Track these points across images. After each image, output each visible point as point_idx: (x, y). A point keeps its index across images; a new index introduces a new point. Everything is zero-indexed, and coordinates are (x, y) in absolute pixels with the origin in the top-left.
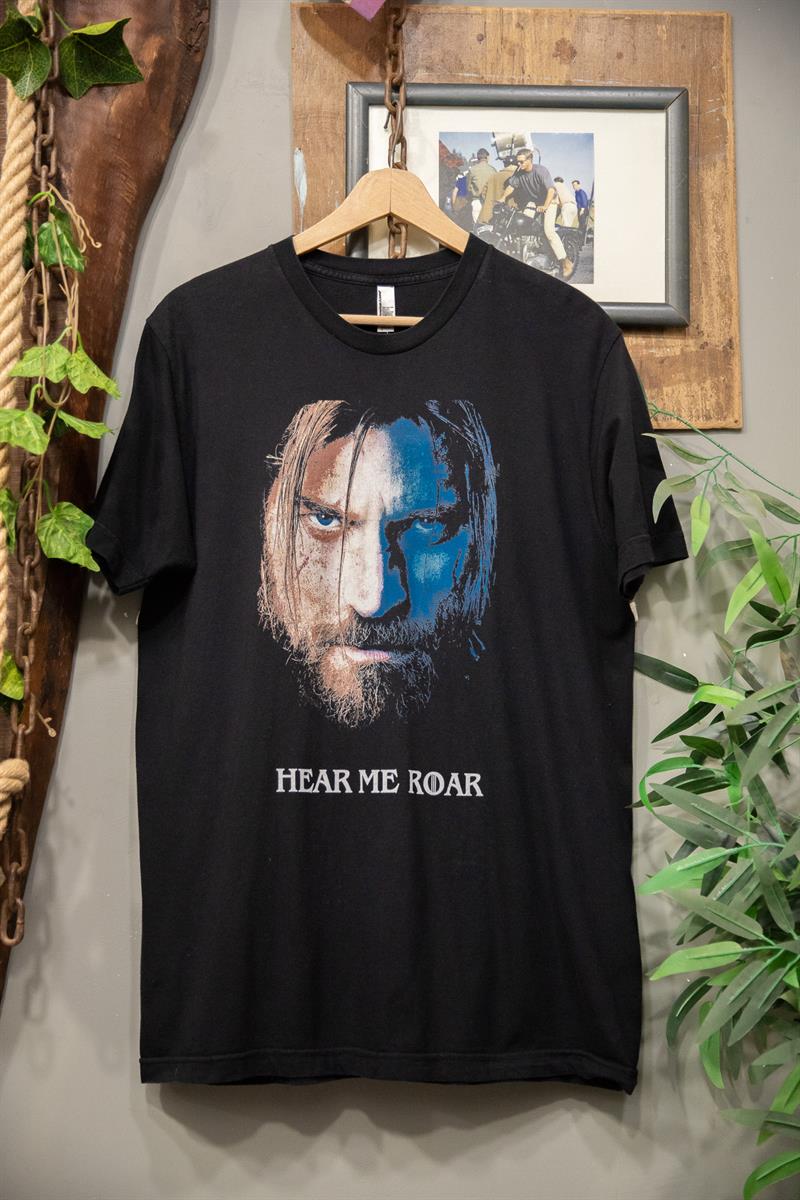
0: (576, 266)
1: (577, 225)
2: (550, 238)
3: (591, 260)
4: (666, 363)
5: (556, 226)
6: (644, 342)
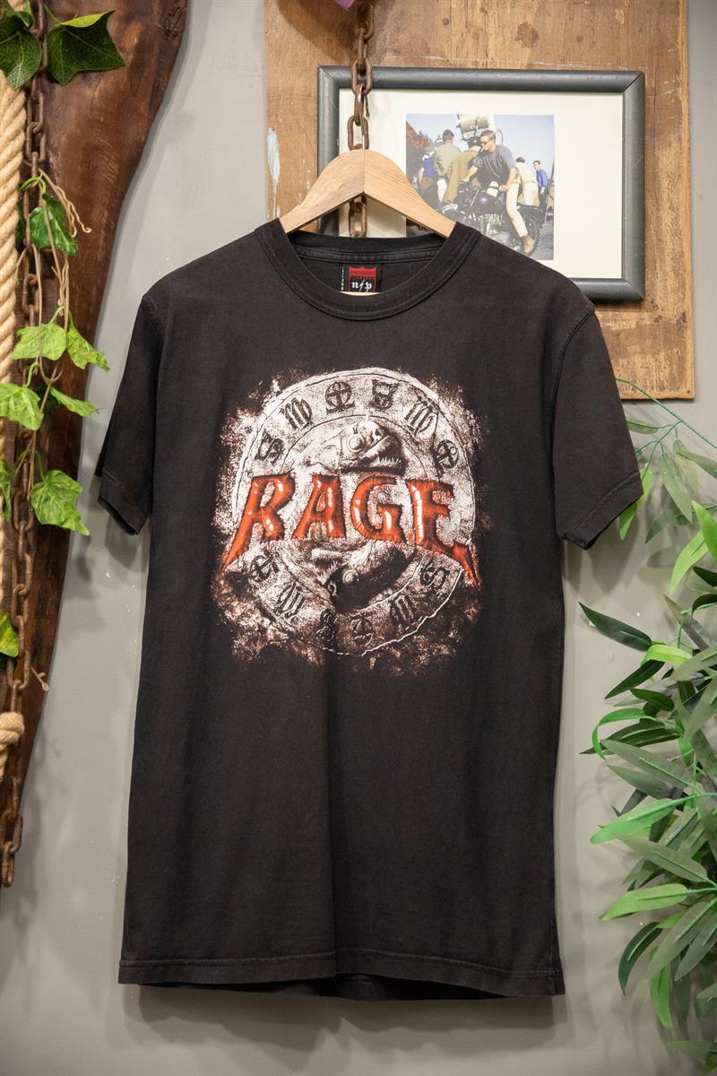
0: (537, 243)
1: (538, 204)
2: (512, 217)
3: (551, 236)
4: (622, 336)
5: (518, 204)
6: (601, 316)
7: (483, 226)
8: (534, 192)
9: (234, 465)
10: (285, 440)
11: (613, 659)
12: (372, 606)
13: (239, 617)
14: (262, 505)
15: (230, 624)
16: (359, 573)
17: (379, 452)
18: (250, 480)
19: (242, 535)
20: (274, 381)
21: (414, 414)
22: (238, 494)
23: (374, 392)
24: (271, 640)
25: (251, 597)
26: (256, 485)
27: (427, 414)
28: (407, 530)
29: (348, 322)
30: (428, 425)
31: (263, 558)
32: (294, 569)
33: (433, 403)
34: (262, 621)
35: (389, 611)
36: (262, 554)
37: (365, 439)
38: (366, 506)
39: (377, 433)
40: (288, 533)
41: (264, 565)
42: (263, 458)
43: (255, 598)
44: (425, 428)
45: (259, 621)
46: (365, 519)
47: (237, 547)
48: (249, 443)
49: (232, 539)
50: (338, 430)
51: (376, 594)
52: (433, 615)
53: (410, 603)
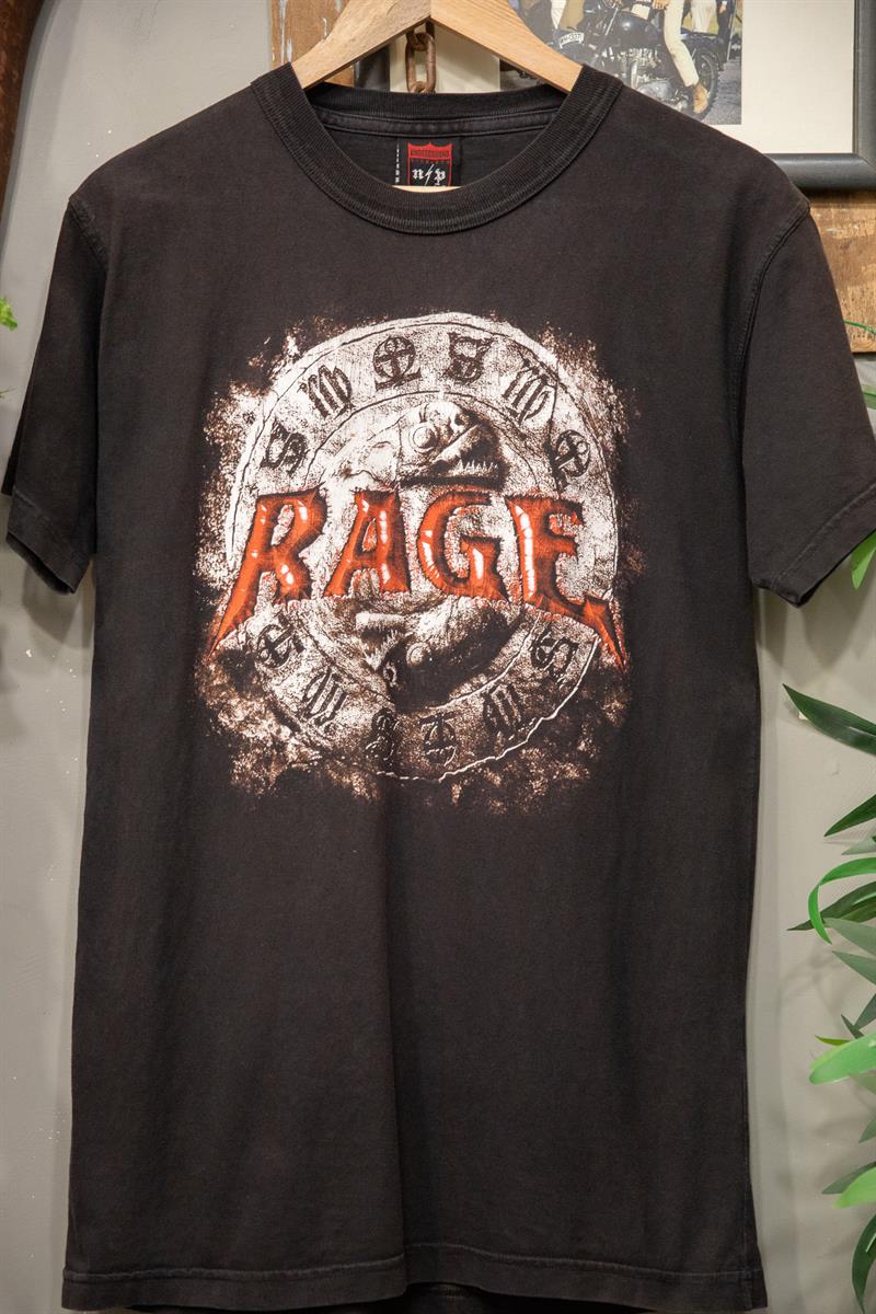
0: (713, 96)
1: (715, 29)
2: (672, 52)
3: (736, 85)
4: (852, 248)
5: (683, 31)
6: (819, 215)
7: (625, 68)
8: (708, 10)
9: (227, 477)
10: (309, 436)
11: (837, 773)
12: (455, 703)
13: (240, 724)
14: (274, 542)
15: (227, 733)
16: (433, 649)
17: (462, 451)
18: (253, 501)
19: (243, 590)
20: (289, 338)
21: (518, 389)
22: (235, 523)
23: (452, 353)
24: (294, 762)
25: (259, 692)
26: (264, 509)
27: (539, 388)
28: (509, 579)
29: (407, 238)
30: (541, 406)
31: (278, 629)
32: (328, 645)
33: (549, 370)
34: (279, 731)
35: (481, 710)
36: (276, 622)
37: (438, 430)
38: (442, 539)
39: (458, 421)
40: (317, 587)
41: (280, 640)
42: (274, 466)
43: (265, 694)
44: (536, 412)
45: (274, 732)
46: (441, 560)
47: (235, 610)
48: (250, 440)
49: (227, 597)
50: (394, 417)
51: (460, 683)
52: (553, 716)
53: (516, 698)
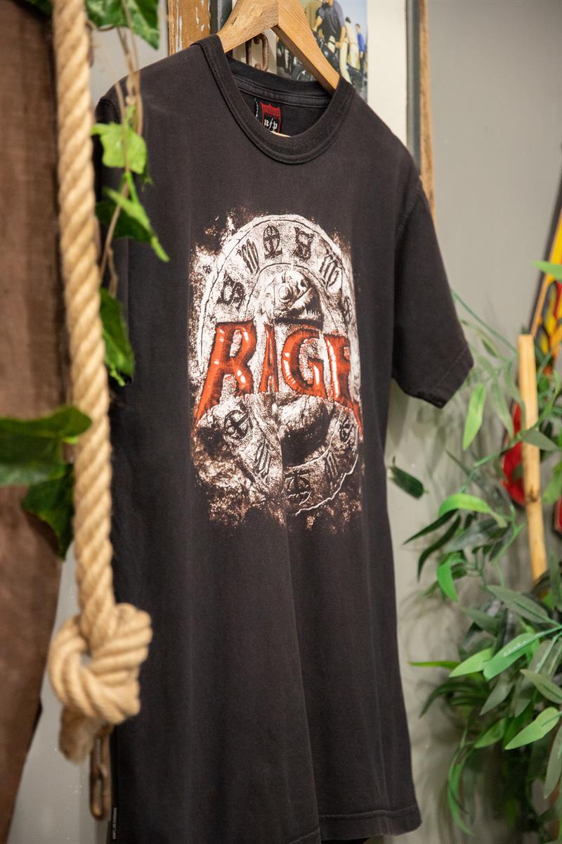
1: (359, 67)
5: (347, 64)
8: (356, 55)
9: (197, 308)
10: (245, 285)
12: (309, 464)
13: (214, 478)
14: (231, 354)
15: (205, 485)
17: (306, 304)
18: (213, 326)
19: (210, 387)
20: (228, 218)
21: (325, 267)
22: (203, 340)
23: (297, 241)
24: (253, 503)
25: (228, 456)
26: (221, 331)
27: (334, 269)
28: (328, 386)
29: (276, 163)
30: (335, 279)
31: (240, 413)
32: (263, 425)
33: (337, 257)
34: (245, 482)
35: (324, 468)
36: (238, 408)
37: (292, 289)
38: (298, 359)
39: (303, 284)
40: (256, 385)
41: (242, 421)
42: (228, 303)
43: (235, 457)
44: (333, 283)
45: (242, 483)
46: (296, 372)
47: (206, 400)
48: (209, 284)
49: (200, 391)
50: (272, 278)
51: (312, 452)
52: (351, 472)
53: (335, 460)
